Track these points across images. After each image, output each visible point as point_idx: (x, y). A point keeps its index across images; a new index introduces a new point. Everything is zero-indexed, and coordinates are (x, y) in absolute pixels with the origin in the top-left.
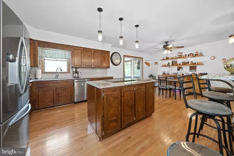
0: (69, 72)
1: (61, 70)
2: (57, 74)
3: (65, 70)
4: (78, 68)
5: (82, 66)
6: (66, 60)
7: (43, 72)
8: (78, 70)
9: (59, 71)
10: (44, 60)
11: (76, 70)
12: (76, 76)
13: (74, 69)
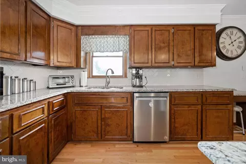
0: (126, 77)
1: (113, 73)
2: (108, 79)
3: (119, 72)
4: (141, 68)
5: (149, 65)
6: (121, 54)
7: (91, 76)
8: (141, 72)
9: (110, 73)
10: (93, 57)
11: (137, 73)
12: (138, 84)
13: (134, 71)
